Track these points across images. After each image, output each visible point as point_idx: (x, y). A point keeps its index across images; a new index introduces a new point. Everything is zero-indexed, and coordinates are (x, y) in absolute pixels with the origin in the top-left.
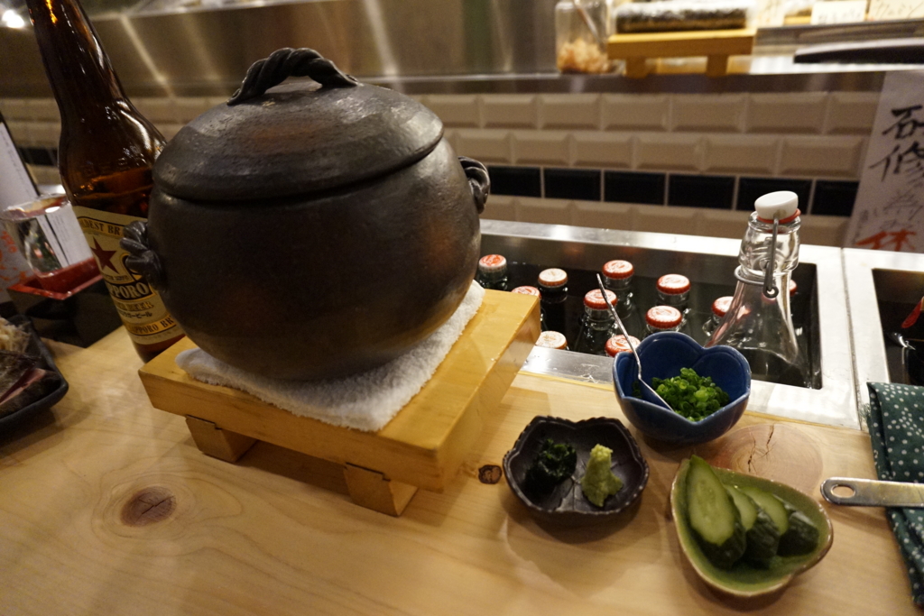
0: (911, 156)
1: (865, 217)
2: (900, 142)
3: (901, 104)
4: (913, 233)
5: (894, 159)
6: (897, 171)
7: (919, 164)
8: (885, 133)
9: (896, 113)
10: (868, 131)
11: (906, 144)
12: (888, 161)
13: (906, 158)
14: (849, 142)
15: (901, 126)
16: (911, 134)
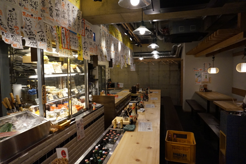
0: (78, 128)
4: (80, 135)
14: (75, 129)
16: (78, 126)
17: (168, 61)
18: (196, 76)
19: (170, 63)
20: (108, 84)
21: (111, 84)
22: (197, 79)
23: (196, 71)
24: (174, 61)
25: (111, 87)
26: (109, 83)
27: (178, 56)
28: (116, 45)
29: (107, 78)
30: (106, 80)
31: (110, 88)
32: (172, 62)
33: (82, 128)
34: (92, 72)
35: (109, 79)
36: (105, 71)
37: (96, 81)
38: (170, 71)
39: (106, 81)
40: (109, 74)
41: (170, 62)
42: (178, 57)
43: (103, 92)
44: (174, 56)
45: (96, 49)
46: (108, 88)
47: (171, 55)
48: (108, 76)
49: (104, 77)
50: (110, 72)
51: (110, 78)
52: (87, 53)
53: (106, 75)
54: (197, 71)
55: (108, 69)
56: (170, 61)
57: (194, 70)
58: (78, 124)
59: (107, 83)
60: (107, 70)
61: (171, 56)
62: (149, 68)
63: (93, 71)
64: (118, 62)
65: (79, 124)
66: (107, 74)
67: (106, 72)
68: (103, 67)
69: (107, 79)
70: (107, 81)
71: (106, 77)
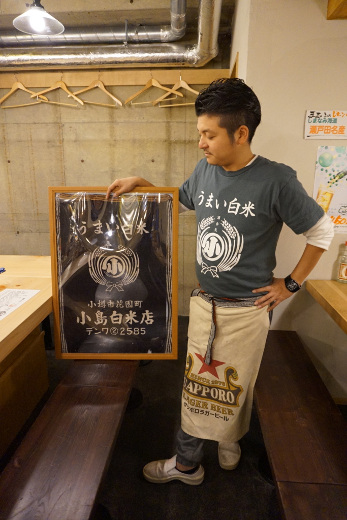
17: (155, 83)
18: (318, 171)
19: (172, 95)
22: (328, 197)
23: (321, 135)
24: (189, 85)
27: (214, 52)
32: (180, 89)
38: (169, 143)
41: (170, 91)
42: (212, 64)
44: (192, 54)
47: (174, 47)
54: (331, 136)
56: (170, 86)
57: (308, 126)
61: (175, 52)
62: (59, 125)
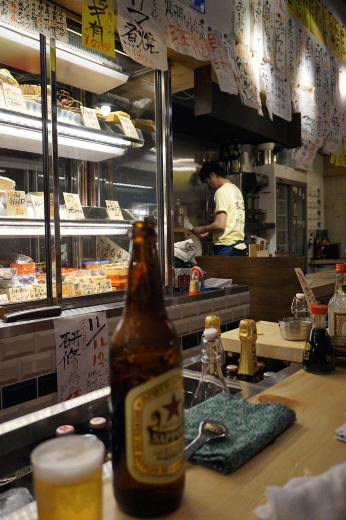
0: (71, 354)
1: (62, 389)
2: (66, 349)
3: (63, 333)
4: (80, 390)
5: (66, 357)
6: (68, 363)
7: (75, 358)
8: (60, 347)
9: (62, 337)
10: (54, 347)
11: (68, 350)
12: (64, 358)
13: (70, 356)
14: (46, 354)
15: (65, 342)
16: (69, 345)
20: (316, 247)
21: (326, 246)
25: (327, 258)
26: (318, 241)
28: (322, 70)
29: (312, 225)
30: (308, 234)
31: (321, 258)
33: (98, 361)
34: (256, 200)
35: (318, 231)
36: (304, 202)
37: (268, 231)
39: (309, 237)
40: (319, 213)
43: (262, 242)
45: (210, 39)
46: (315, 257)
48: (317, 222)
49: (300, 222)
50: (326, 207)
51: (322, 228)
52: (146, 37)
53: (308, 216)
55: (318, 197)
58: (70, 336)
59: (312, 242)
60: (311, 201)
63: (258, 198)
64: (336, 141)
65: (76, 335)
66: (311, 213)
67: (308, 205)
68: (299, 188)
69: (314, 229)
70: (311, 235)
71: (308, 222)
